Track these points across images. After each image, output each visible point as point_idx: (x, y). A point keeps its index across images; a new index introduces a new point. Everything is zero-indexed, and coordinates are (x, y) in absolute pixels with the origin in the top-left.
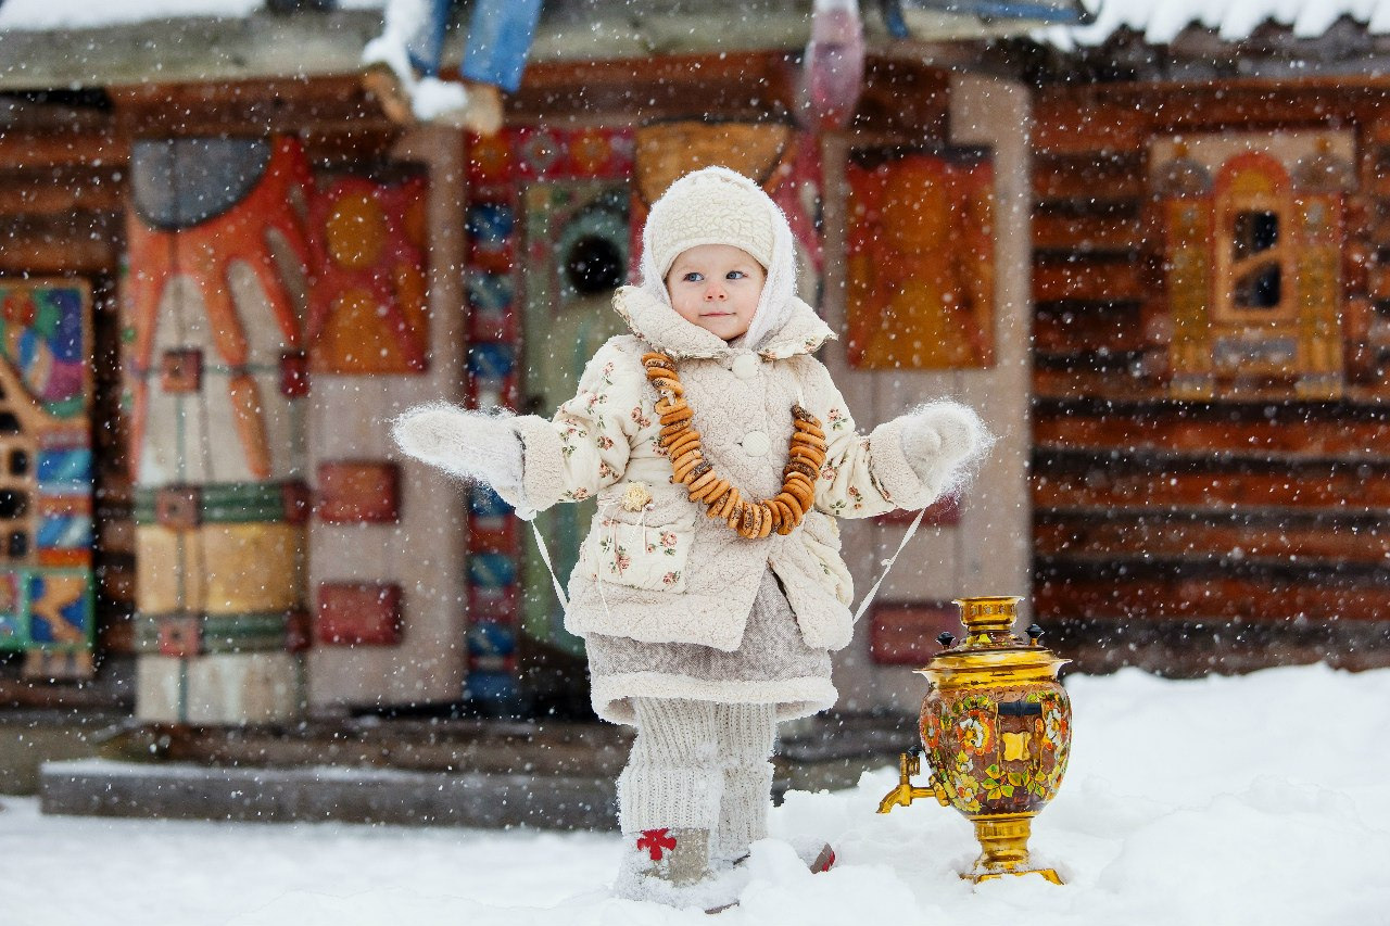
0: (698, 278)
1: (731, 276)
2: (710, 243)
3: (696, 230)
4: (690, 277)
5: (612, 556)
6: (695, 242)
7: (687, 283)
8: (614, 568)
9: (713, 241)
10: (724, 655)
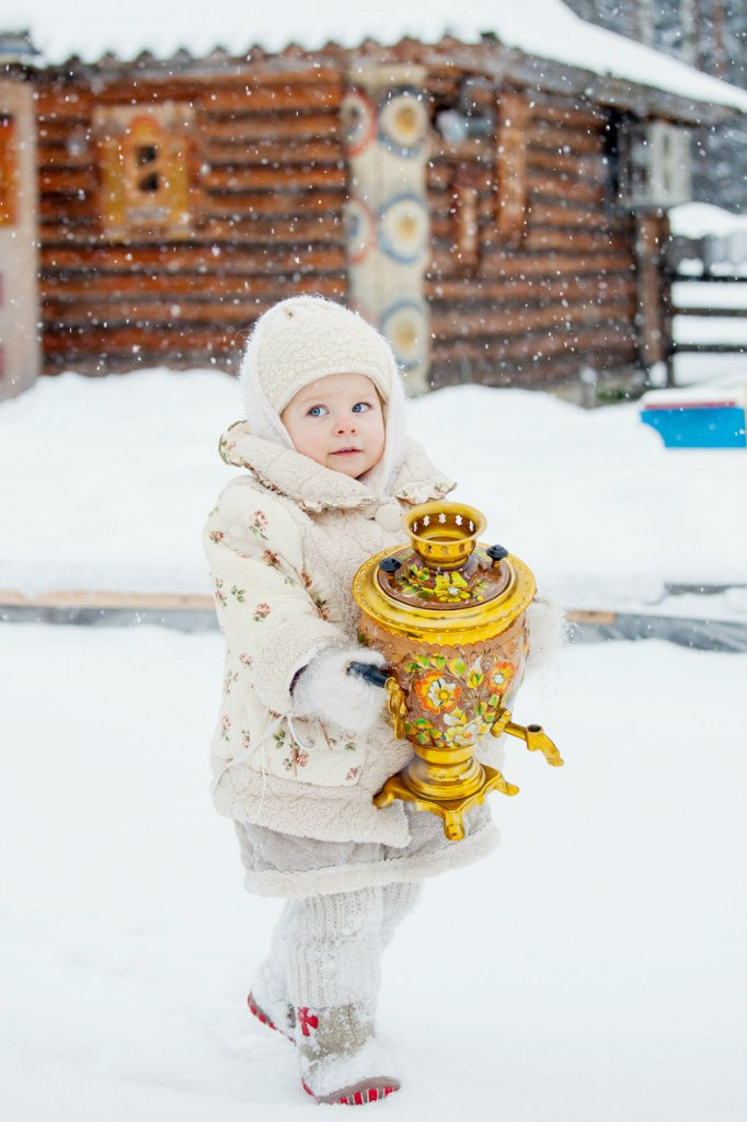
0: (322, 412)
1: (356, 408)
2: (340, 371)
3: (323, 359)
4: (313, 412)
5: (287, 752)
6: (320, 373)
7: (311, 419)
8: (290, 765)
9: (343, 369)
10: (398, 851)
